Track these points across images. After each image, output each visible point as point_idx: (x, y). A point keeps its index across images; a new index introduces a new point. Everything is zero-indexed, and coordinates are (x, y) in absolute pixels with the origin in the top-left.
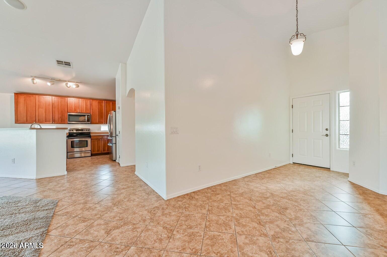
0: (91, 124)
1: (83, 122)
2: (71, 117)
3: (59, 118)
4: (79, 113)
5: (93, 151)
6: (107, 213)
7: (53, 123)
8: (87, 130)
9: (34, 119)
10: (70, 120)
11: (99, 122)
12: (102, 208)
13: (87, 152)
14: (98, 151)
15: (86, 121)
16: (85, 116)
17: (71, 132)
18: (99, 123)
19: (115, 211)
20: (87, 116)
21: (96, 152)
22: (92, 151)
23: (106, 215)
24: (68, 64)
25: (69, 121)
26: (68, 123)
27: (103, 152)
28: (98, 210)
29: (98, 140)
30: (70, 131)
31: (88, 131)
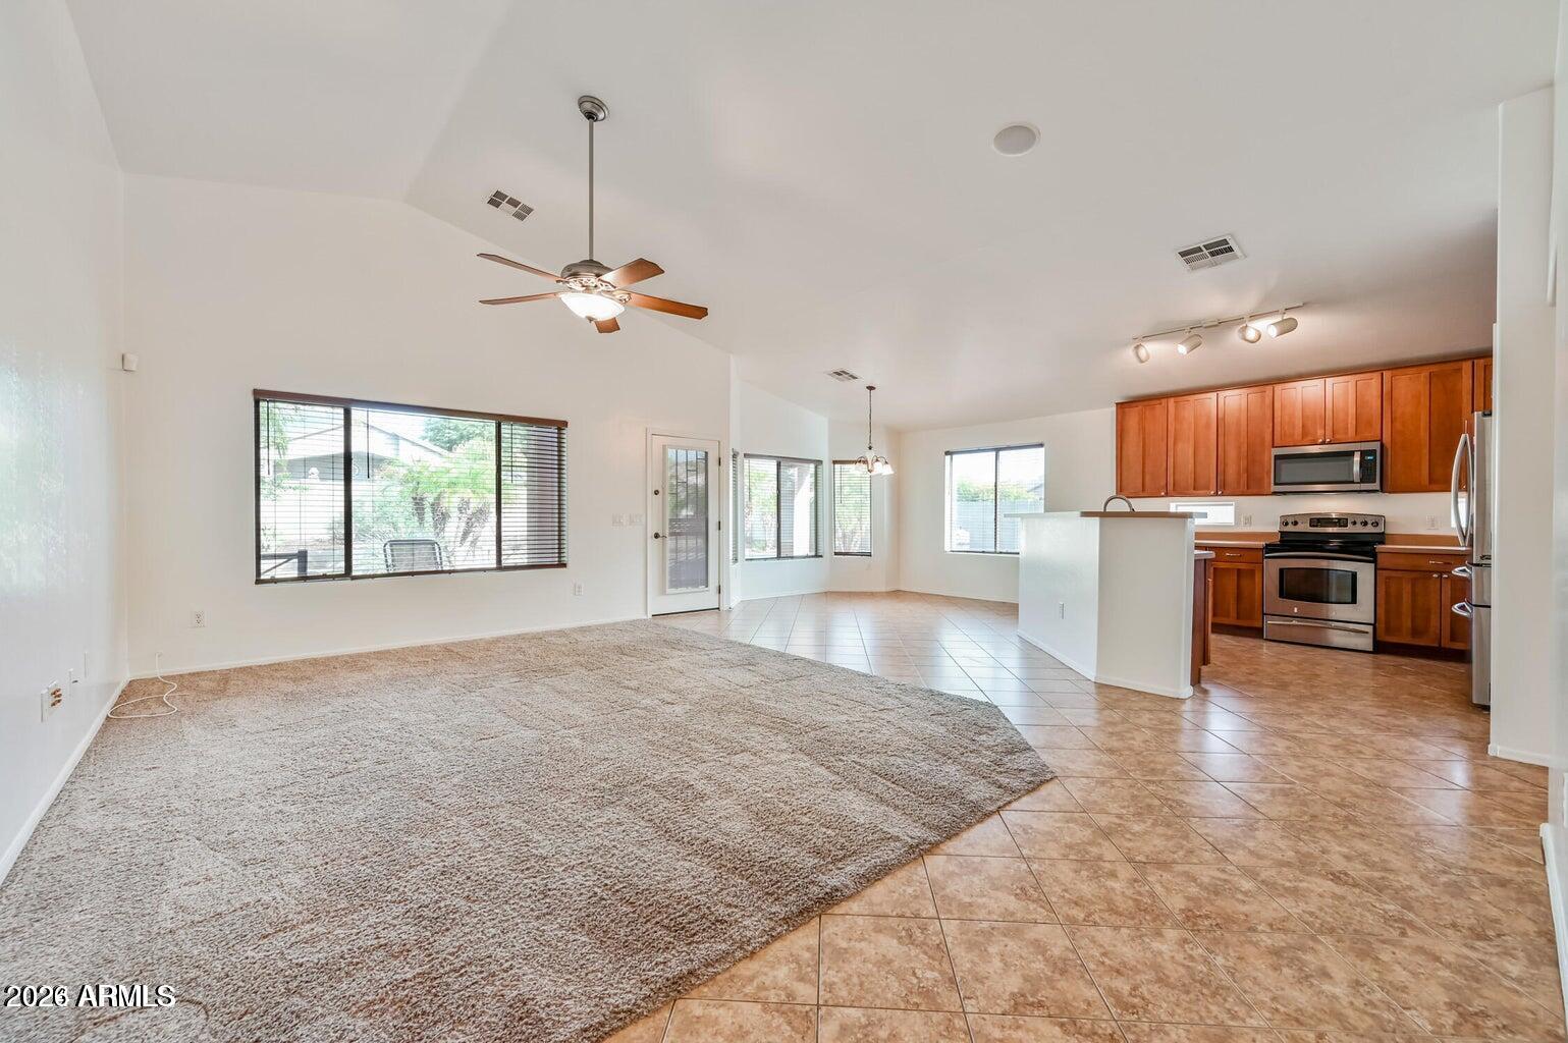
0: (1382, 490)
1: (1342, 485)
2: (1285, 466)
3: (1239, 474)
4: (1323, 443)
5: (1388, 630)
6: (1117, 928)
7: (1220, 493)
8: (1365, 524)
9: (1163, 483)
10: (1282, 481)
11: (1431, 481)
12: (1129, 892)
13: (1351, 626)
14: (1415, 632)
15: (1356, 478)
16: (1351, 454)
17: (1290, 528)
18: (1434, 487)
19: (1156, 945)
20: (1363, 453)
21: (1406, 639)
22: (1381, 626)
23: (1105, 935)
24: (1220, 249)
25: (1276, 484)
26: (1275, 493)
27: (1446, 643)
28: (1103, 890)
29: (1414, 575)
30: (1287, 524)
31: (1369, 529)
